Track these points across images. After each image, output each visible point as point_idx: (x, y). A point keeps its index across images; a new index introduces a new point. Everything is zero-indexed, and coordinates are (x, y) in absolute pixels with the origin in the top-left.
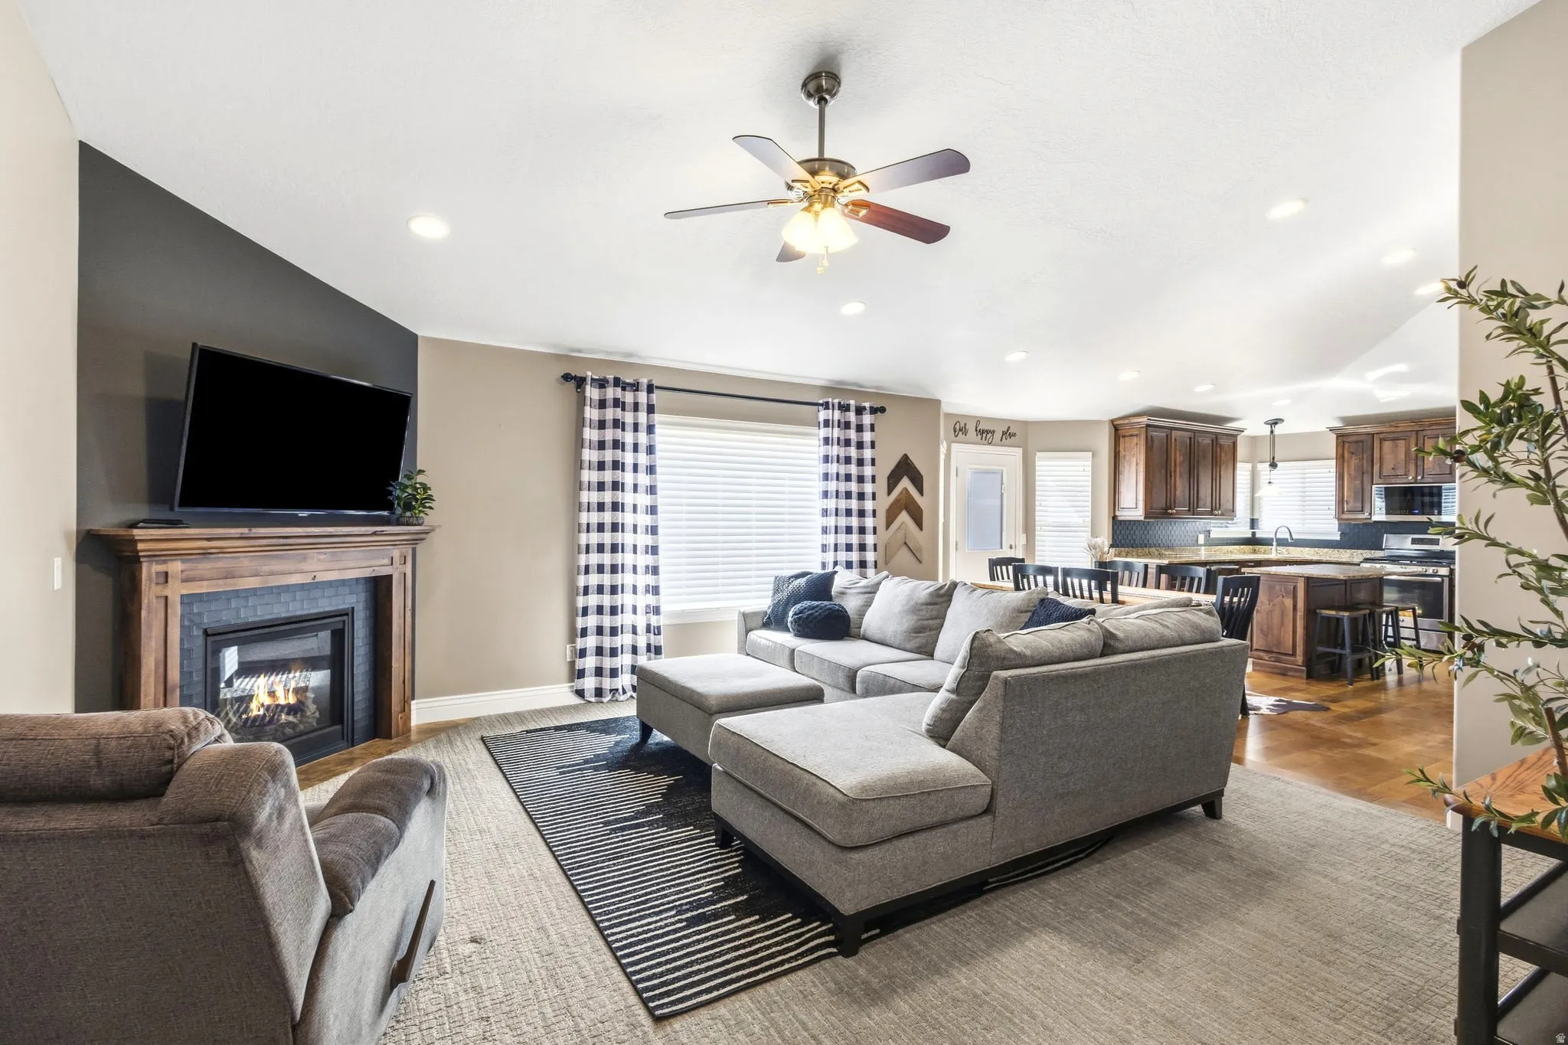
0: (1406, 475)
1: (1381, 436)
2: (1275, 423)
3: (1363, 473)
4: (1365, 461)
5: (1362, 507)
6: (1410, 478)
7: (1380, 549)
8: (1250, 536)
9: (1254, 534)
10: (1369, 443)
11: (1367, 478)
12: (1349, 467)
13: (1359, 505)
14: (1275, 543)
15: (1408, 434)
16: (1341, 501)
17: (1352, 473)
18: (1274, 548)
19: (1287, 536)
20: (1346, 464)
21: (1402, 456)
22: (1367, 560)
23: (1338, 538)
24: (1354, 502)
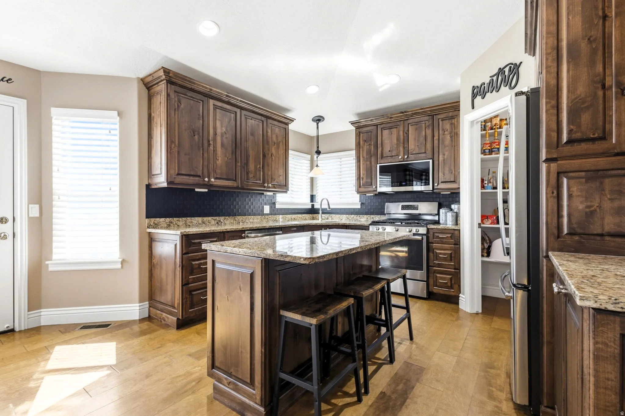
0: (398, 155)
1: (382, 126)
2: (318, 120)
3: (371, 157)
4: (372, 147)
5: (371, 183)
6: (400, 157)
7: (383, 213)
8: (310, 207)
9: (313, 205)
10: (375, 132)
11: (373, 159)
12: (363, 150)
13: (370, 180)
14: (320, 212)
15: (398, 123)
16: (359, 178)
17: (365, 155)
18: (320, 215)
19: (327, 207)
20: (361, 150)
21: (395, 141)
22: (374, 223)
23: (359, 207)
24: (367, 179)
